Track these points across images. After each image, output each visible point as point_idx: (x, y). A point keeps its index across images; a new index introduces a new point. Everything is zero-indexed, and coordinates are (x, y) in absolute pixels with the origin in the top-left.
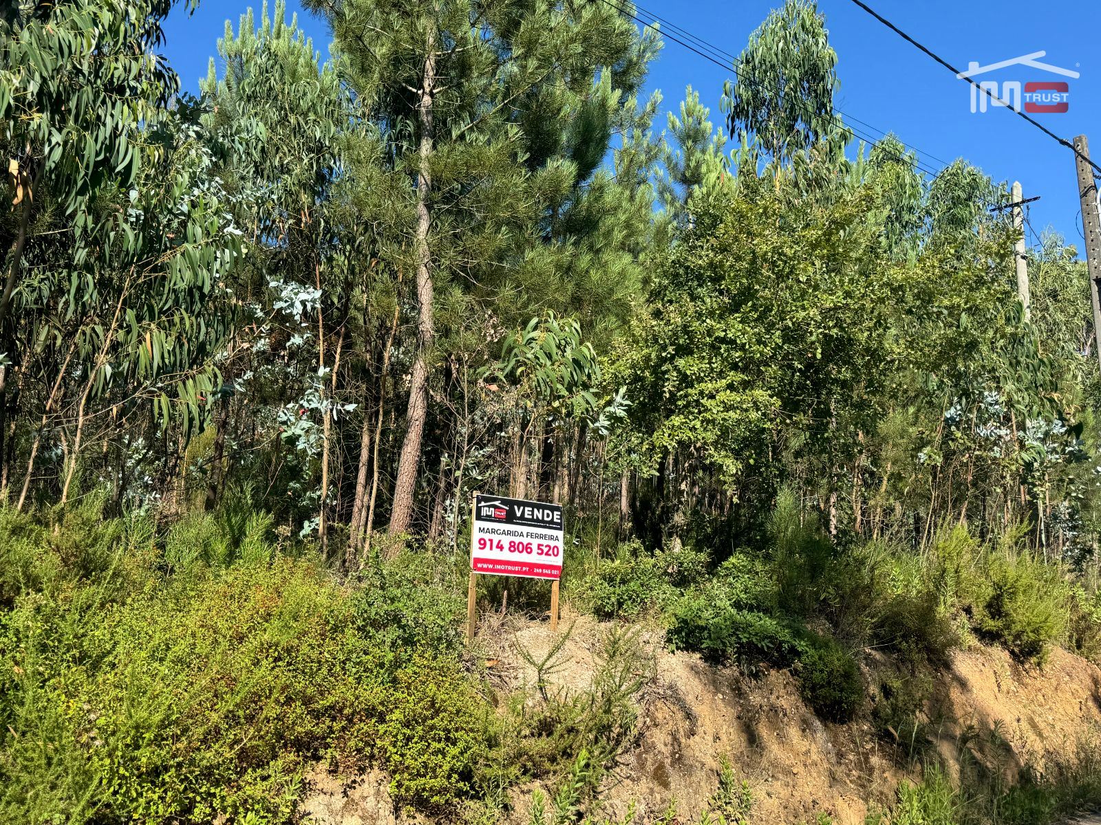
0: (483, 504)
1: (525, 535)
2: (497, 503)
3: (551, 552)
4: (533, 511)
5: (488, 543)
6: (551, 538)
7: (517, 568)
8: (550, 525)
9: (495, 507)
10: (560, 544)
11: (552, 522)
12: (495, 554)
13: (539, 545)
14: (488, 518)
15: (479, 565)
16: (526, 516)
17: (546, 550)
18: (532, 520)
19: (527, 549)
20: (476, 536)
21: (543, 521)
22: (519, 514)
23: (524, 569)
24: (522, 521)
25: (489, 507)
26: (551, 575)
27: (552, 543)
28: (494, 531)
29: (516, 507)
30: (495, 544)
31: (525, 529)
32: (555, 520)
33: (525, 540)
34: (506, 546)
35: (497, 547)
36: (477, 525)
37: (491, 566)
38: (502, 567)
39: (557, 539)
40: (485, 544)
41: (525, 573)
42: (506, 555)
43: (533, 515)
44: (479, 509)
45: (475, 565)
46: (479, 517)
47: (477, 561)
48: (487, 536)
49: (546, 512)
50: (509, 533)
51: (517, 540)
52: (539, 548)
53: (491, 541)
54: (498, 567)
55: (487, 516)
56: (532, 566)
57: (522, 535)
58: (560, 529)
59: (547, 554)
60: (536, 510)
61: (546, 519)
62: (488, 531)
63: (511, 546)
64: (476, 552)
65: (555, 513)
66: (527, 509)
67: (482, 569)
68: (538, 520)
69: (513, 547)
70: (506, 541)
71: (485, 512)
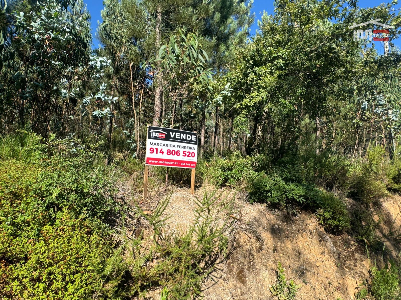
0: (152, 131)
1: (176, 146)
2: (160, 130)
3: (190, 155)
4: (180, 135)
5: (155, 151)
6: (191, 148)
7: (171, 163)
8: (190, 142)
9: (159, 132)
10: (196, 151)
11: (191, 140)
12: (160, 156)
13: (184, 152)
14: (155, 138)
15: (150, 161)
16: (177, 137)
17: (187, 154)
18: (180, 139)
19: (177, 153)
20: (148, 146)
21: (186, 140)
22: (172, 136)
23: (175, 163)
24: (175, 140)
25: (156, 132)
26: (190, 166)
27: (191, 151)
28: (158, 144)
29: (171, 133)
30: (159, 151)
31: (176, 144)
32: (193, 140)
33: (176, 149)
34: (165, 152)
35: (160, 152)
36: (149, 141)
37: (156, 162)
38: (163, 162)
39: (194, 149)
40: (153, 151)
41: (176, 165)
42: (165, 156)
43: (180, 137)
44: (150, 134)
45: (148, 161)
46: (150, 137)
47: (149, 159)
48: (154, 147)
49: (188, 135)
50: (167, 145)
51: (172, 149)
52: (184, 153)
53: (157, 149)
54: (161, 162)
55: (154, 137)
56: (180, 162)
57: (174, 146)
58: (196, 144)
59: (188, 156)
60: (182, 135)
61: (188, 139)
62: (155, 144)
63: (168, 152)
64: (148, 155)
65: (193, 136)
66: (177, 134)
67: (152, 163)
68: (183, 139)
69: (169, 152)
70: (165, 149)
71: (153, 135)
